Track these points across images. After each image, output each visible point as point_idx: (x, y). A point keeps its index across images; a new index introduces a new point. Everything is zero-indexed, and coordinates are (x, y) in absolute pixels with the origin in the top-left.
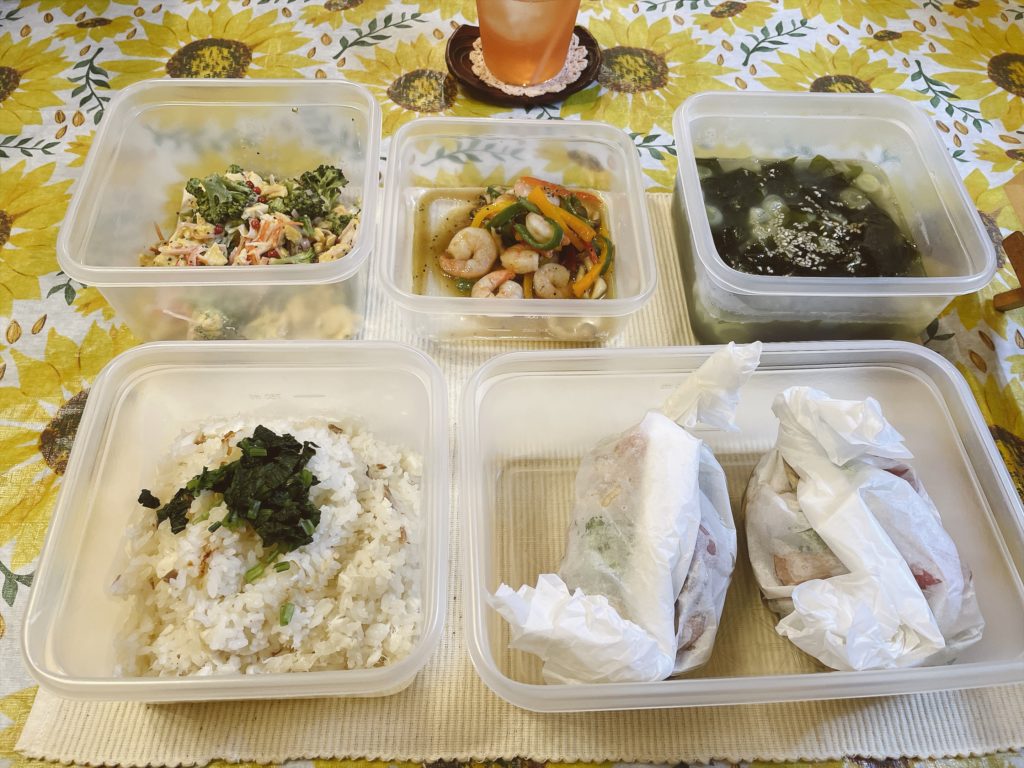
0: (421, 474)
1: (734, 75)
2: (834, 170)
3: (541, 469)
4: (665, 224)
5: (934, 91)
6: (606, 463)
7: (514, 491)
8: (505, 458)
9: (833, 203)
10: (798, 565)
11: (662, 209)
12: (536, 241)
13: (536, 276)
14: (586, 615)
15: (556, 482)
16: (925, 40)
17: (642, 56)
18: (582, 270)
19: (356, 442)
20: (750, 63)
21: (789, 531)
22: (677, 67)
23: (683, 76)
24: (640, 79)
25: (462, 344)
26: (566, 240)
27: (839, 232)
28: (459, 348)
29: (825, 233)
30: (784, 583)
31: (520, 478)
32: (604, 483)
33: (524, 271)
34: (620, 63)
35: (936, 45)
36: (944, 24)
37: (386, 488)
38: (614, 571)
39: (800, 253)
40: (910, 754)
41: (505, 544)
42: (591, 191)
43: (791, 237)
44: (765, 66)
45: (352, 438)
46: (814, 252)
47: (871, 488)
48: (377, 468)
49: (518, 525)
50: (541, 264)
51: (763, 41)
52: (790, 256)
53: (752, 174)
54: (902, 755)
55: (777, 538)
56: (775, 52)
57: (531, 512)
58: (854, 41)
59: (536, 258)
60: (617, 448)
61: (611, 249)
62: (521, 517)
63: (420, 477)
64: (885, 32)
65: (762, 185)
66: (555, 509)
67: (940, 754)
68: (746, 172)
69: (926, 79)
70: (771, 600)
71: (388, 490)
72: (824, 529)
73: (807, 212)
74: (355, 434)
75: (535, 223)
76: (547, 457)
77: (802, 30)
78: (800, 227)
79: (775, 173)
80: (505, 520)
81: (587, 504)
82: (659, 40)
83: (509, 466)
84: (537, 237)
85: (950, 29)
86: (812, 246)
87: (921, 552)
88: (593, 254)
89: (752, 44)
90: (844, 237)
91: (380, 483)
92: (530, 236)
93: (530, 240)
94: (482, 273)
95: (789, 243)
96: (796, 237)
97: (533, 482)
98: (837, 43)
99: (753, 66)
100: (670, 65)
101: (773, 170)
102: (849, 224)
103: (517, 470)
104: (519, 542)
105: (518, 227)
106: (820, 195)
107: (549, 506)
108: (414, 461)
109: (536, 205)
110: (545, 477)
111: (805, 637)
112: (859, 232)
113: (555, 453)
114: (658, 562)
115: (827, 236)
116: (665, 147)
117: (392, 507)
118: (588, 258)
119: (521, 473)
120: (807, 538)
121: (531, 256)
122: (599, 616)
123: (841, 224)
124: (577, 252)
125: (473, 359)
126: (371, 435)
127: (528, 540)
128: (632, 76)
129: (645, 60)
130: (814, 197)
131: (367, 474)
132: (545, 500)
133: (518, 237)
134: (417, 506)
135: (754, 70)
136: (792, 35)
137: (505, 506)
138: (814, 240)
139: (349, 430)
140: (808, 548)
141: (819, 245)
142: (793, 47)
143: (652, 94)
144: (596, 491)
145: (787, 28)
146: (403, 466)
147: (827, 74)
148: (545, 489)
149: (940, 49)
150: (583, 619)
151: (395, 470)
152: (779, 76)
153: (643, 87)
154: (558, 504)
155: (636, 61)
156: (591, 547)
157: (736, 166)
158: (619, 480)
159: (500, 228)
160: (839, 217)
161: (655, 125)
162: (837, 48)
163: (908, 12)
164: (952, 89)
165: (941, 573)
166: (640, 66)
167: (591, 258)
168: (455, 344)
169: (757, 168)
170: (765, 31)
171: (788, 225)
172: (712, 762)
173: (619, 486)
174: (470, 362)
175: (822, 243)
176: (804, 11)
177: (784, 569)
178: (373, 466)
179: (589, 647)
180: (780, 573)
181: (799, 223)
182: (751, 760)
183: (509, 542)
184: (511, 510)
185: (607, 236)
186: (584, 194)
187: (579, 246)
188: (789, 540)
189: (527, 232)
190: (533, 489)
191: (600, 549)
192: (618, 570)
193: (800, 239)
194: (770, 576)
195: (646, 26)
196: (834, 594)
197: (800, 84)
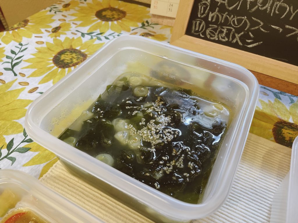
1: (16, 83)
2: (119, 87)
4: (74, 182)
5: (94, 36)
11: (63, 176)
16: (70, 23)
20: (17, 73)
35: (75, 22)
36: (69, 15)
44: (25, 70)
51: (12, 61)
52: (160, 141)
53: (93, 119)
56: (22, 61)
58: (47, 38)
64: (54, 29)
69: (88, 34)
73: (136, 114)
77: (23, 48)
85: (73, 15)
89: (9, 66)
98: (43, 43)
99: (20, 73)
101: (99, 109)
116: (23, 142)
130: (129, 105)
135: (23, 75)
136: (22, 51)
138: (157, 123)
142: (27, 55)
145: (17, 50)
147: (54, 55)
149: (79, 23)
152: (36, 69)
157: (81, 122)
161: (5, 136)
162: (45, 44)
163: (53, 18)
164: (98, 31)
169: (90, 115)
170: (7, 57)
175: (160, 121)
176: (16, 41)
197: (49, 66)
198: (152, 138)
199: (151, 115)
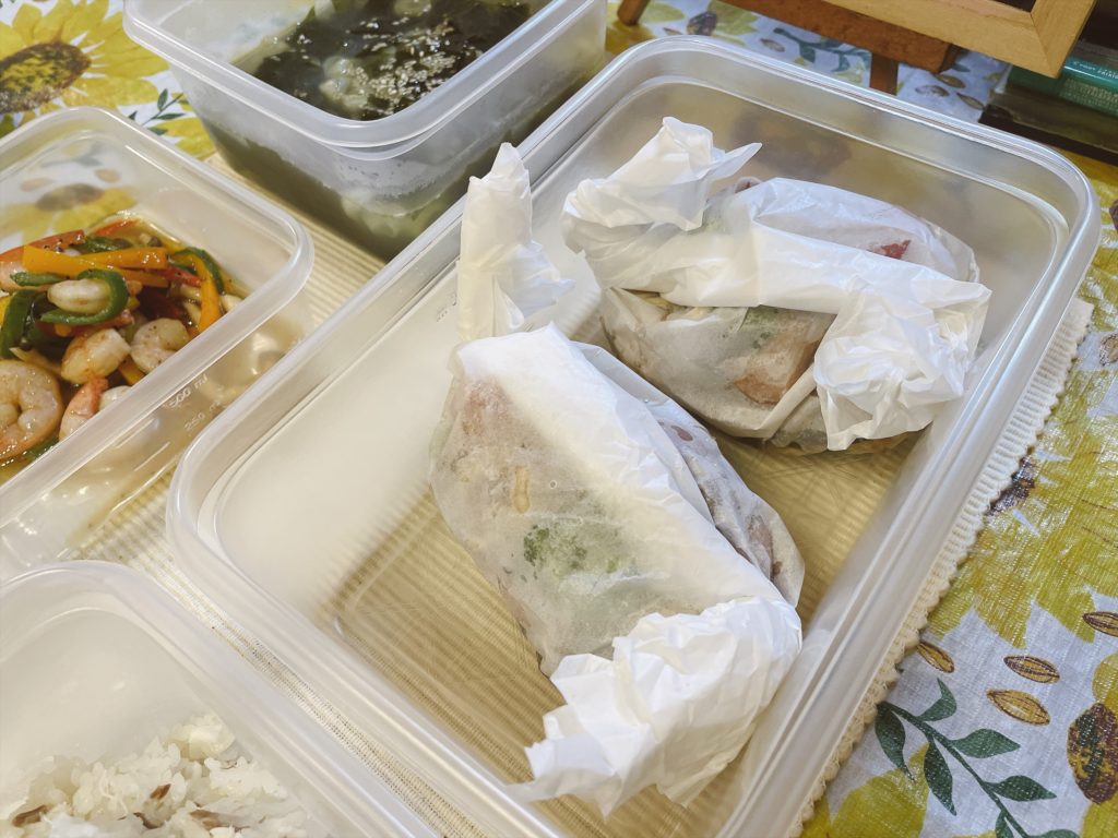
0: (231, 738)
3: (384, 566)
6: (472, 460)
7: (379, 628)
8: (325, 600)
9: (396, 23)
10: (774, 364)
12: (92, 315)
13: (136, 359)
14: (667, 661)
15: (417, 562)
17: (32, 56)
18: (190, 307)
19: (84, 800)
21: (727, 340)
22: (85, 39)
23: (103, 42)
24: (52, 76)
25: (119, 527)
26: (135, 285)
27: (434, 45)
28: (119, 533)
29: (422, 54)
30: (772, 402)
31: (370, 603)
32: (493, 485)
33: (113, 365)
34: (11, 78)
37: (200, 814)
38: (620, 572)
39: (418, 89)
40: (1022, 452)
41: (435, 699)
42: (108, 221)
43: (393, 81)
45: (70, 802)
46: (429, 78)
47: (760, 211)
48: (155, 803)
49: (428, 660)
50: (129, 340)
53: (284, 56)
54: (1018, 459)
55: (721, 360)
57: (424, 628)
59: (113, 337)
60: (465, 428)
61: (204, 256)
62: (420, 646)
63: (235, 744)
65: (306, 57)
66: (449, 593)
67: (1039, 424)
68: (275, 58)
70: (774, 437)
71: (205, 814)
72: (766, 293)
73: (381, 49)
74: (70, 791)
75: (67, 294)
76: (374, 545)
78: (391, 67)
79: (307, 37)
80: (405, 672)
81: (502, 533)
82: (36, 31)
83: (339, 605)
84: (87, 308)
86: (422, 75)
87: (867, 230)
88: (186, 276)
90: (442, 44)
91: (182, 819)
92: (78, 315)
93: (83, 319)
94: (55, 416)
95: (397, 88)
96: (397, 78)
97: (390, 591)
100: (75, 42)
101: (302, 37)
102: (433, 30)
103: (355, 599)
104: (449, 678)
105: (47, 317)
106: (376, 26)
107: (438, 598)
108: (202, 734)
109: (48, 274)
110: (399, 571)
111: (885, 418)
112: (451, 29)
113: (380, 531)
114: (660, 503)
115: (425, 55)
116: (155, 118)
117: (237, 830)
118: (184, 286)
119: (363, 598)
120: (752, 327)
121: (103, 338)
122: (681, 642)
123: (426, 35)
124: (164, 291)
125: (153, 529)
126: (98, 767)
127: (457, 662)
128: (39, 81)
129: (39, 56)
130: (372, 31)
131: (148, 825)
132: (428, 596)
133: (61, 331)
134: (271, 785)
137: (386, 654)
138: (417, 68)
139: (54, 795)
140: (765, 336)
141: (427, 69)
143: (83, 80)
144: (495, 506)
146: (193, 756)
148: (414, 584)
150: (668, 669)
151: (186, 775)
153: (64, 82)
154: (447, 584)
155: (29, 65)
156: (561, 577)
158: (508, 461)
159: (24, 341)
160: (417, 32)
161: (120, 107)
165: (902, 232)
166: (39, 65)
167: (187, 283)
168: (108, 534)
169: (282, 47)
171: (375, 72)
172: (899, 668)
173: (518, 468)
174: (152, 535)
175: (427, 64)
177: (759, 385)
178: (146, 803)
179: (712, 697)
180: (758, 397)
181: (385, 64)
182: (926, 621)
183: (436, 691)
184: (400, 653)
185: (183, 248)
186: (106, 228)
187: (160, 282)
188: (736, 350)
189: (68, 313)
190: (398, 599)
191: (575, 566)
192: (623, 566)
193: (403, 76)
194: (750, 411)
195: (7, 26)
196: (856, 346)
198: (395, 92)
199: (412, 51)
